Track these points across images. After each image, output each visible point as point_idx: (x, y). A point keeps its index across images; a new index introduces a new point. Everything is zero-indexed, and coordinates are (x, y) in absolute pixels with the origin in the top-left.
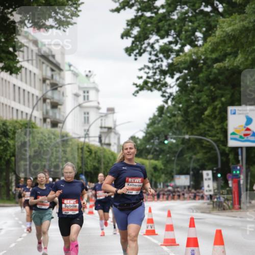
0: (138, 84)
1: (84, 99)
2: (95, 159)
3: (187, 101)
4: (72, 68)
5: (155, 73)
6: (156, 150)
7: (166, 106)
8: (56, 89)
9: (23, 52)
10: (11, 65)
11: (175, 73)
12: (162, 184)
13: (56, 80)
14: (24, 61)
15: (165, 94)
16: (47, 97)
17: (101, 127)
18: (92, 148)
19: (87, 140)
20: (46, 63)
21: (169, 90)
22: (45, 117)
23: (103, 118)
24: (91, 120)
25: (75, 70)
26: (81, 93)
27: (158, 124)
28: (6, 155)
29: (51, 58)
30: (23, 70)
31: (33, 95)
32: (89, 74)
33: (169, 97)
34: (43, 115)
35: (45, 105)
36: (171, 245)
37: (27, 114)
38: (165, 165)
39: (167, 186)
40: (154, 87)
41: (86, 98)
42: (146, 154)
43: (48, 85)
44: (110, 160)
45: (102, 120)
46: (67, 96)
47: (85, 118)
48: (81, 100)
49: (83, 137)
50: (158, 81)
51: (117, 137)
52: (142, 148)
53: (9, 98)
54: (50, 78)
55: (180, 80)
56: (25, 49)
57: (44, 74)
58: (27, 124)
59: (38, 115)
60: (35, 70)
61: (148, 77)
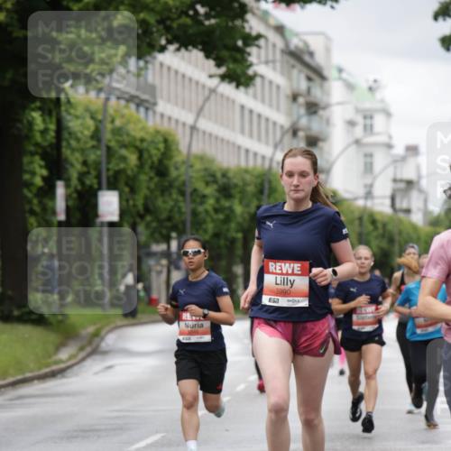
1: (365, 130)
2: (383, 236)
4: (344, 75)
8: (315, 112)
9: (259, 47)
10: (239, 71)
13: (315, 97)
14: (260, 63)
16: (300, 126)
17: (395, 181)
18: (378, 217)
19: (369, 204)
20: (299, 66)
23: (399, 164)
24: (378, 166)
25: (349, 79)
26: (360, 119)
28: (228, 230)
29: (307, 58)
30: (258, 80)
31: (275, 124)
32: (374, 85)
35: (295, 141)
37: (263, 157)
41: (368, 127)
43: (301, 105)
45: (395, 168)
46: (334, 125)
47: (366, 164)
48: (359, 131)
49: (361, 198)
51: (422, 197)
53: (233, 130)
54: (305, 94)
56: (262, 42)
57: (295, 86)
58: (264, 175)
60: (279, 79)
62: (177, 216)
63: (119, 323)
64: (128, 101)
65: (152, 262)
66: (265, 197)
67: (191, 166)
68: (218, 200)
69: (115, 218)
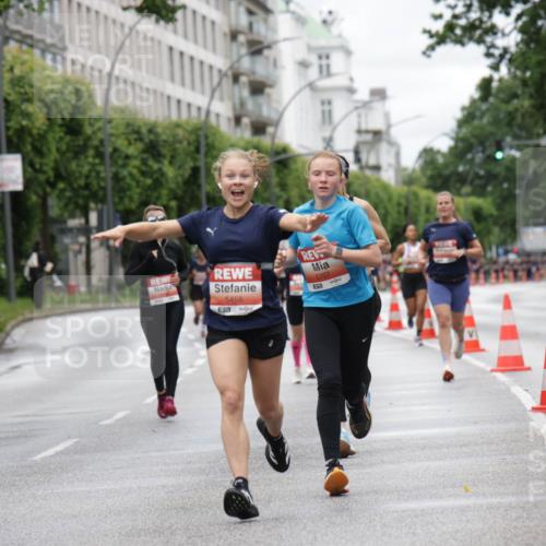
0: (434, 31)
1: (321, 71)
3: (539, 64)
4: (292, 7)
5: (469, 7)
6: (477, 176)
7: (496, 76)
8: (260, 52)
11: (513, 3)
12: (494, 249)
13: (258, 34)
15: (492, 51)
16: (242, 70)
17: (359, 132)
21: (500, 42)
22: (238, 112)
23: (363, 112)
24: (337, 116)
25: (298, 10)
26: (313, 59)
27: (481, 117)
31: (211, 67)
32: (329, 18)
33: (502, 57)
34: (234, 109)
35: (236, 88)
36: (514, 370)
37: (199, 109)
38: (499, 207)
39: (506, 252)
40: (468, 34)
41: (325, 68)
42: (458, 185)
43: (242, 44)
44: (382, 201)
45: (359, 116)
46: (283, 67)
47: (323, 112)
48: (313, 73)
50: (477, 23)
51: (393, 150)
52: (447, 172)
54: (246, 30)
55: (524, 19)
57: (233, 22)
58: (200, 129)
59: (222, 109)
60: (213, 14)
61: (456, 17)
62: (94, 183)
63: (28, 315)
64: (31, 46)
65: (67, 240)
66: (201, 156)
67: (110, 121)
68: (144, 162)
69: (19, 187)
